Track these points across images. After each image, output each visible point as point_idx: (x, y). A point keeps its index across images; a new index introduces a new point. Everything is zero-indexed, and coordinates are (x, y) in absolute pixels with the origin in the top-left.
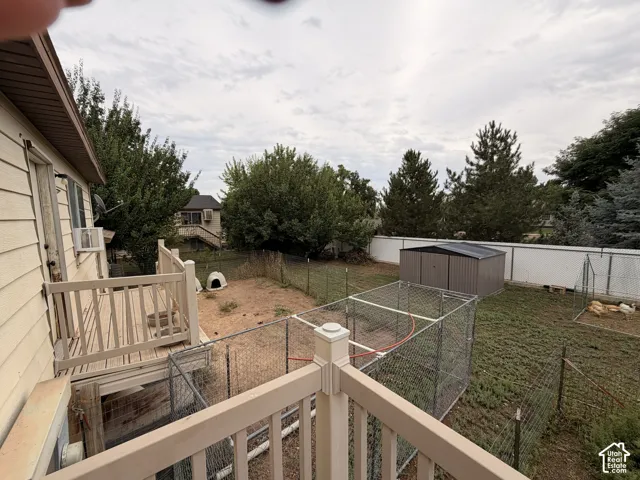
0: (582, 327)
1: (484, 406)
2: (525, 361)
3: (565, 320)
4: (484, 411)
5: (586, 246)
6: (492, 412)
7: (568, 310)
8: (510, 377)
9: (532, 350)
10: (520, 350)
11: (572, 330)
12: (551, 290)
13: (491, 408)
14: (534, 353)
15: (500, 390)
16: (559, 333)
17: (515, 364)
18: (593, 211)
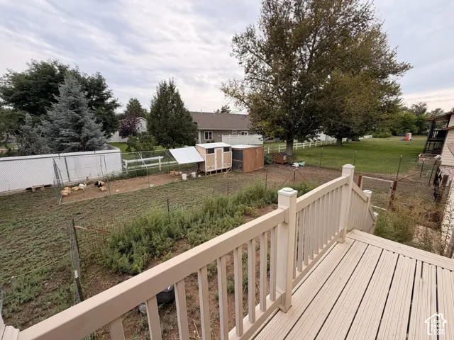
0: (66, 206)
1: (30, 300)
2: (43, 246)
3: (54, 206)
4: (33, 303)
5: (47, 153)
6: (40, 298)
7: (53, 199)
8: (39, 264)
9: (44, 236)
10: (34, 242)
11: (62, 210)
12: (34, 190)
13: (36, 297)
14: (46, 237)
15: (36, 279)
16: (56, 216)
17: (37, 253)
18: (43, 130)
